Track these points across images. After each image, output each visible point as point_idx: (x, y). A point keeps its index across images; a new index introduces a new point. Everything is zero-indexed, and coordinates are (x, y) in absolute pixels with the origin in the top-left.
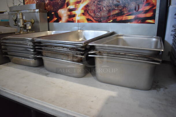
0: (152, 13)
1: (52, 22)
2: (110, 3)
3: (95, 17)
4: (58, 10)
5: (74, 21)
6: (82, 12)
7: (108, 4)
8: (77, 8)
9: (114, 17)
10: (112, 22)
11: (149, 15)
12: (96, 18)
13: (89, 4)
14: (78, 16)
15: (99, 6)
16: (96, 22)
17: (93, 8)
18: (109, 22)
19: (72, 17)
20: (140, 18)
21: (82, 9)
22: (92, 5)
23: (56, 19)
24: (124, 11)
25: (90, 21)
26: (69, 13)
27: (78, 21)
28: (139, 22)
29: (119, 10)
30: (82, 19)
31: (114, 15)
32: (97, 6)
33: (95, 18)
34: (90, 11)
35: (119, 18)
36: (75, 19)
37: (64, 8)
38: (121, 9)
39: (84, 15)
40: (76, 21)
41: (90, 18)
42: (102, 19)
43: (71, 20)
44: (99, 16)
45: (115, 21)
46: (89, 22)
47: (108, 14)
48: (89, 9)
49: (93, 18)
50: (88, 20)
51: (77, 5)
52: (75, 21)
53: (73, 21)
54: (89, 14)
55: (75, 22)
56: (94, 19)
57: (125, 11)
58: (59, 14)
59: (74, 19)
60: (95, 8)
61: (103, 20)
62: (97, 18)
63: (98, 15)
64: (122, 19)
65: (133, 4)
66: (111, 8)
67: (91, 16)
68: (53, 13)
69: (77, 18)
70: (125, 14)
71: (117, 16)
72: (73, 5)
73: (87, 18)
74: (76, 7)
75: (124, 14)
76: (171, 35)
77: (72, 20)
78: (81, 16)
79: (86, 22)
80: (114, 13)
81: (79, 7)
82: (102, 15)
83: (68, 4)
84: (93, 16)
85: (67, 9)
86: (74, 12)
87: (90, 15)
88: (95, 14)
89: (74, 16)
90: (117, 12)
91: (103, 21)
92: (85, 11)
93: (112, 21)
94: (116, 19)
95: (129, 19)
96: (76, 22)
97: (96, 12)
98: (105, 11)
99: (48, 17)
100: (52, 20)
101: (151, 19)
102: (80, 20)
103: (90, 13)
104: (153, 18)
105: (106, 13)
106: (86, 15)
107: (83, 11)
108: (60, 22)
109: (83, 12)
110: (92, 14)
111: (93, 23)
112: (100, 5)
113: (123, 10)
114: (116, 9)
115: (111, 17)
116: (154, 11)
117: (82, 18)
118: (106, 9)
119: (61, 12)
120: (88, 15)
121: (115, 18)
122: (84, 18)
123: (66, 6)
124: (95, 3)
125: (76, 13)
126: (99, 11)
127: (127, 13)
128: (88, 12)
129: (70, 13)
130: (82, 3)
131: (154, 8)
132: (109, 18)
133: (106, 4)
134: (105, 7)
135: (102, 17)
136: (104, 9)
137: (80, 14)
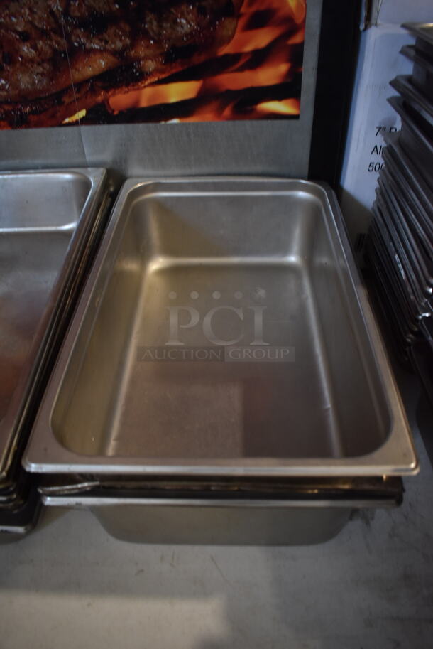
0: (283, 68)
2: (52, 13)
7: (41, 19)
9: (94, 91)
10: (84, 121)
11: (270, 75)
18: (67, 120)
20: (228, 91)
24: (138, 59)
28: (227, 112)
29: (115, 53)
31: (86, 81)
35: (120, 99)
38: (125, 48)
42: (28, 110)
44: (4, 94)
45: (100, 115)
47: (52, 76)
57: (146, 58)
61: (32, 113)
62: (1, 103)
64: (137, 101)
65: (183, 16)
66: (64, 41)
70: (150, 74)
71: (107, 90)
75: (143, 76)
76: (372, 167)
80: (89, 71)
82: (23, 86)
90: (102, 63)
91: (33, 118)
93: (82, 113)
94: (105, 104)
95: (173, 100)
98: (32, 61)
101: (279, 98)
104: (287, 89)
105: (42, 74)
113: (132, 53)
114: (93, 51)
115: (78, 95)
116: (296, 57)
118: (34, 47)
121: (100, 99)
127: (157, 70)
131: (297, 39)
132: (67, 100)
133: (31, 23)
134: (25, 37)
135: (24, 98)
136: (25, 49)
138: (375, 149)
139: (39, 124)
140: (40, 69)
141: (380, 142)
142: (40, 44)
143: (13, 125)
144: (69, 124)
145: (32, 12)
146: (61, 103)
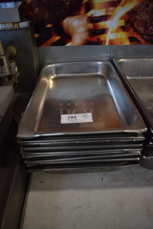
1: (47, 45)
3: (145, 35)
4: (63, 19)
5: (102, 42)
8: (110, 16)
12: (147, 36)
13: (137, 8)
14: (112, 33)
16: (147, 44)
17: (145, 17)
19: (97, 35)
21: (122, 18)
22: (141, 12)
23: (58, 38)
26: (91, 26)
27: (111, 42)
30: (120, 39)
33: (145, 37)
34: (137, 22)
36: (105, 38)
37: (78, 14)
39: (124, 31)
40: (105, 42)
41: (135, 37)
43: (96, 40)
46: (134, 44)
48: (135, 20)
49: (142, 36)
50: (132, 39)
51: (112, 8)
53: (100, 43)
54: (134, 28)
56: (143, 38)
58: (65, 28)
59: (102, 37)
60: (147, 17)
62: (150, 36)
67: (139, 32)
68: (49, 26)
69: (109, 37)
72: (101, 8)
73: (131, 36)
74: (109, 14)
77: (98, 39)
78: (117, 31)
79: (127, 43)
81: (114, 15)
83: (89, 7)
84: (142, 32)
85: (86, 18)
86: (102, 24)
87: (136, 30)
88: (147, 29)
92: (127, 22)
96: (107, 44)
97: (148, 25)
99: (36, 36)
100: (48, 41)
102: (116, 39)
103: (137, 28)
106: (128, 31)
107: (122, 23)
108: (69, 44)
109: (123, 24)
110: (141, 29)
111: (140, 46)
117: (119, 37)
119: (69, 23)
120: (132, 30)
122: (123, 35)
123: (83, 11)
124: (150, 7)
125: (108, 27)
128: (132, 26)
129: (94, 26)
130: (122, 6)
137: (115, 28)
143: (151, 43)
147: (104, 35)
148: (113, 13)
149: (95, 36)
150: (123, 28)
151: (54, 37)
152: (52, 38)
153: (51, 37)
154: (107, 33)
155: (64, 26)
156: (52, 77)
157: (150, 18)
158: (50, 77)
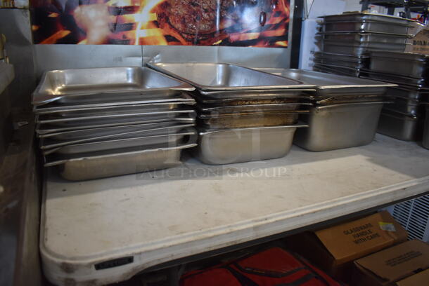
0: (283, 30)
1: (50, 42)
3: (185, 33)
4: (74, 8)
5: (129, 40)
6: (153, 20)
9: (226, 33)
10: (220, 45)
11: (280, 32)
12: (188, 34)
14: (142, 29)
15: (195, 8)
16: (188, 44)
17: (182, 11)
19: (122, 31)
20: (268, 37)
21: (153, 11)
22: (176, 5)
23: (66, 33)
25: (173, 42)
26: (113, 18)
27: (142, 42)
28: (267, 44)
29: (234, 20)
30: (153, 37)
31: (224, 29)
32: (190, 8)
33: (185, 36)
34: (173, 17)
35: (234, 37)
36: (134, 35)
37: (95, 3)
38: (238, 19)
39: (158, 27)
40: (134, 40)
41: (172, 35)
43: (121, 38)
44: (193, 31)
45: (226, 43)
46: (172, 44)
47: (212, 26)
48: (170, 14)
49: (181, 35)
50: (169, 39)
52: (132, 42)
53: (126, 41)
54: (170, 23)
55: (133, 44)
56: (184, 38)
58: (77, 20)
59: (129, 34)
60: (185, 12)
61: (202, 40)
62: (191, 35)
63: (192, 28)
64: (239, 38)
67: (176, 30)
68: (53, 15)
69: (138, 33)
70: (245, 29)
73: (167, 34)
74: (136, 5)
75: (242, 29)
77: (124, 37)
78: (149, 27)
79: (163, 43)
81: (143, 6)
84: (180, 29)
85: (106, 8)
86: (128, 17)
87: (172, 27)
88: (186, 26)
89: (131, 26)
90: (230, 23)
91: (202, 42)
92: (160, 16)
93: (220, 41)
94: (228, 39)
95: (251, 39)
96: (137, 42)
97: (186, 21)
98: (206, 20)
99: (34, 28)
100: (52, 37)
101: (282, 41)
102: (148, 38)
103: (173, 24)
104: (284, 38)
106: (162, 28)
107: (154, 17)
108: (83, 43)
109: (156, 19)
110: (179, 26)
111: (181, 46)
112: (197, 5)
113: (240, 21)
114: (228, 19)
116: (287, 26)
117: (152, 34)
118: (208, 15)
119: (83, 13)
120: (168, 26)
121: (227, 36)
122: (157, 33)
125: (136, 21)
126: (194, 20)
128: (167, 20)
129: (117, 19)
131: (287, 21)
132: (216, 35)
133: (209, 6)
134: (206, 11)
135: (200, 34)
136: (205, 15)
137: (146, 24)
138: (310, 59)
139: (204, 45)
140: (209, 23)
141: (312, 56)
142: (211, 14)
143: (193, 44)
144: (215, 45)
145: (210, 3)
146: (214, 37)
147: (131, 31)
148: (141, 3)
149: (120, 33)
150: (156, 24)
151: (61, 31)
152: (58, 33)
153: (56, 31)
154: (135, 29)
155: (75, 17)
156: (60, 88)
157: (188, 12)
158: (56, 87)
